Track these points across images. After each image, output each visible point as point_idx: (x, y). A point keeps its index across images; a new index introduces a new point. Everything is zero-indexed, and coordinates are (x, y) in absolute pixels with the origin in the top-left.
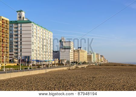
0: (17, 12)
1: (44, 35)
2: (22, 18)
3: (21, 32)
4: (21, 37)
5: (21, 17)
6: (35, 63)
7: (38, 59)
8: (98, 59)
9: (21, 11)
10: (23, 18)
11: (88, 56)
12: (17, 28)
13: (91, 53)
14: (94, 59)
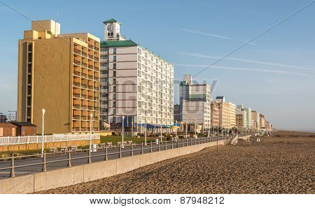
0: (105, 23)
1: (159, 70)
2: (115, 35)
3: (115, 65)
4: (115, 75)
5: (112, 34)
6: (143, 130)
7: (149, 122)
8: (255, 121)
9: (112, 22)
10: (118, 36)
11: (237, 115)
12: (106, 56)
13: (242, 110)
14: (248, 123)
